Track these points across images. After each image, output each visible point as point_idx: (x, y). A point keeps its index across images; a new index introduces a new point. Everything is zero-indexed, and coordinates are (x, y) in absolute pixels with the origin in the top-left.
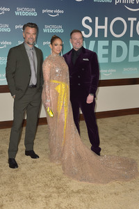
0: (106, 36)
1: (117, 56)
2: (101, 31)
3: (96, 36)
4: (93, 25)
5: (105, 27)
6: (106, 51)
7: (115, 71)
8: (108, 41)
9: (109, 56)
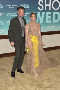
0: (50, 9)
1: (55, 20)
2: (48, 7)
3: (45, 9)
4: (44, 4)
5: (50, 5)
6: (50, 17)
7: (54, 27)
8: (51, 12)
9: (51, 19)
